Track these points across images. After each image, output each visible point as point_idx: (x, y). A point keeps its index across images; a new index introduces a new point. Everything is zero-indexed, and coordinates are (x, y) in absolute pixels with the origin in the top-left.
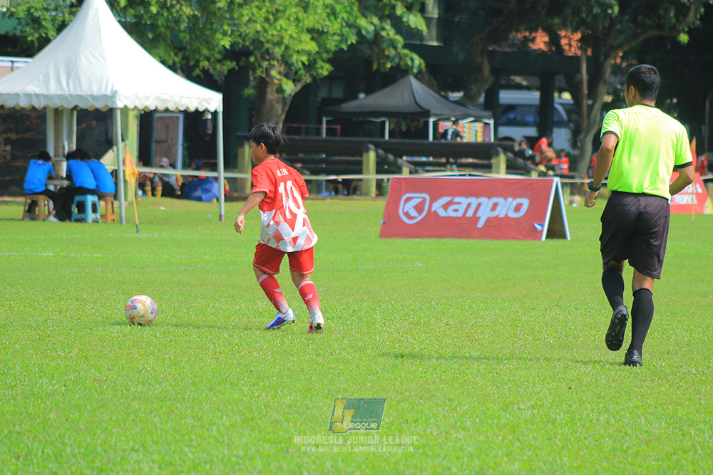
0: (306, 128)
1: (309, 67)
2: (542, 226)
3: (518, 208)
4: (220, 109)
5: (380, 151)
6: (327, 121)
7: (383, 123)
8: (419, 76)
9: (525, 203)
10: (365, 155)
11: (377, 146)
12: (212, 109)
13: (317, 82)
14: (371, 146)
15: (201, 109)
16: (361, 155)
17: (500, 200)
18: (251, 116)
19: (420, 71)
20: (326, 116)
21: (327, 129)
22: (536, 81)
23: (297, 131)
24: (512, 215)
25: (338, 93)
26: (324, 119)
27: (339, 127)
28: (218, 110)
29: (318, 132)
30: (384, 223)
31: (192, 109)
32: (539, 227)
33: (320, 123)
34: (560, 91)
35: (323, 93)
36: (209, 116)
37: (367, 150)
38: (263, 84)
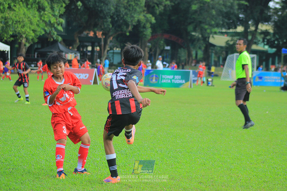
0: (31, 55)
1: (32, 39)
2: (92, 80)
3: (86, 76)
8: (60, 42)
9: (88, 75)
12: (7, 50)
13: (34, 43)
15: (4, 50)
17: (81, 74)
18: (17, 52)
19: (61, 42)
20: (37, 52)
22: (90, 44)
23: (29, 56)
24: (84, 78)
25: (39, 46)
26: (36, 54)
27: (40, 55)
28: (9, 51)
29: (34, 56)
31: (2, 50)
34: (97, 46)
35: (36, 46)
36: (7, 52)
38: (20, 44)
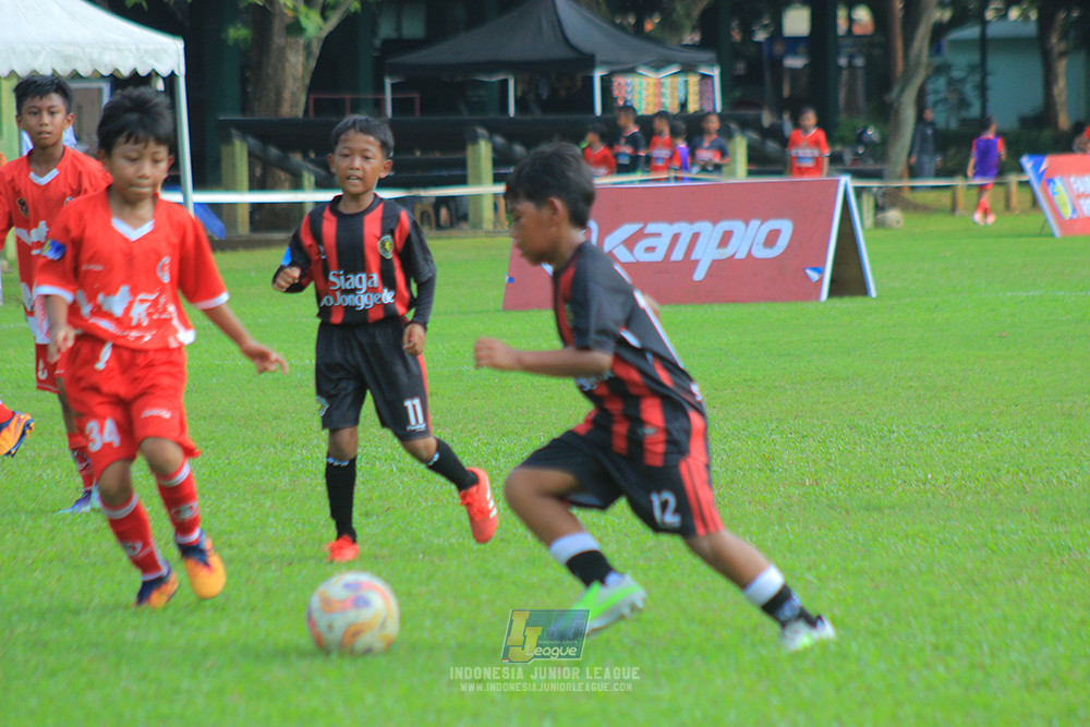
0: (352, 100)
2: (821, 271)
3: (771, 240)
4: (181, 71)
5: (499, 140)
6: (393, 85)
7: (504, 83)
9: (786, 227)
10: (470, 150)
11: (493, 129)
12: (164, 71)
13: (371, 7)
14: (481, 131)
15: (143, 72)
16: (462, 148)
17: (737, 226)
18: (244, 81)
20: (392, 74)
21: (393, 100)
23: (336, 107)
24: (761, 252)
25: (413, 28)
26: (388, 82)
27: (416, 95)
28: (176, 73)
29: (378, 107)
30: (511, 280)
31: (125, 72)
32: (814, 276)
33: (380, 88)
35: (385, 30)
36: (160, 86)
37: (475, 139)
38: (263, 19)
